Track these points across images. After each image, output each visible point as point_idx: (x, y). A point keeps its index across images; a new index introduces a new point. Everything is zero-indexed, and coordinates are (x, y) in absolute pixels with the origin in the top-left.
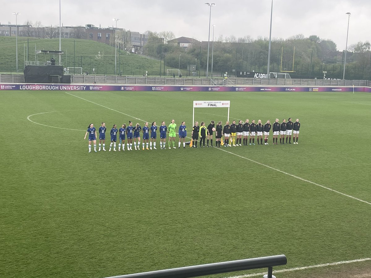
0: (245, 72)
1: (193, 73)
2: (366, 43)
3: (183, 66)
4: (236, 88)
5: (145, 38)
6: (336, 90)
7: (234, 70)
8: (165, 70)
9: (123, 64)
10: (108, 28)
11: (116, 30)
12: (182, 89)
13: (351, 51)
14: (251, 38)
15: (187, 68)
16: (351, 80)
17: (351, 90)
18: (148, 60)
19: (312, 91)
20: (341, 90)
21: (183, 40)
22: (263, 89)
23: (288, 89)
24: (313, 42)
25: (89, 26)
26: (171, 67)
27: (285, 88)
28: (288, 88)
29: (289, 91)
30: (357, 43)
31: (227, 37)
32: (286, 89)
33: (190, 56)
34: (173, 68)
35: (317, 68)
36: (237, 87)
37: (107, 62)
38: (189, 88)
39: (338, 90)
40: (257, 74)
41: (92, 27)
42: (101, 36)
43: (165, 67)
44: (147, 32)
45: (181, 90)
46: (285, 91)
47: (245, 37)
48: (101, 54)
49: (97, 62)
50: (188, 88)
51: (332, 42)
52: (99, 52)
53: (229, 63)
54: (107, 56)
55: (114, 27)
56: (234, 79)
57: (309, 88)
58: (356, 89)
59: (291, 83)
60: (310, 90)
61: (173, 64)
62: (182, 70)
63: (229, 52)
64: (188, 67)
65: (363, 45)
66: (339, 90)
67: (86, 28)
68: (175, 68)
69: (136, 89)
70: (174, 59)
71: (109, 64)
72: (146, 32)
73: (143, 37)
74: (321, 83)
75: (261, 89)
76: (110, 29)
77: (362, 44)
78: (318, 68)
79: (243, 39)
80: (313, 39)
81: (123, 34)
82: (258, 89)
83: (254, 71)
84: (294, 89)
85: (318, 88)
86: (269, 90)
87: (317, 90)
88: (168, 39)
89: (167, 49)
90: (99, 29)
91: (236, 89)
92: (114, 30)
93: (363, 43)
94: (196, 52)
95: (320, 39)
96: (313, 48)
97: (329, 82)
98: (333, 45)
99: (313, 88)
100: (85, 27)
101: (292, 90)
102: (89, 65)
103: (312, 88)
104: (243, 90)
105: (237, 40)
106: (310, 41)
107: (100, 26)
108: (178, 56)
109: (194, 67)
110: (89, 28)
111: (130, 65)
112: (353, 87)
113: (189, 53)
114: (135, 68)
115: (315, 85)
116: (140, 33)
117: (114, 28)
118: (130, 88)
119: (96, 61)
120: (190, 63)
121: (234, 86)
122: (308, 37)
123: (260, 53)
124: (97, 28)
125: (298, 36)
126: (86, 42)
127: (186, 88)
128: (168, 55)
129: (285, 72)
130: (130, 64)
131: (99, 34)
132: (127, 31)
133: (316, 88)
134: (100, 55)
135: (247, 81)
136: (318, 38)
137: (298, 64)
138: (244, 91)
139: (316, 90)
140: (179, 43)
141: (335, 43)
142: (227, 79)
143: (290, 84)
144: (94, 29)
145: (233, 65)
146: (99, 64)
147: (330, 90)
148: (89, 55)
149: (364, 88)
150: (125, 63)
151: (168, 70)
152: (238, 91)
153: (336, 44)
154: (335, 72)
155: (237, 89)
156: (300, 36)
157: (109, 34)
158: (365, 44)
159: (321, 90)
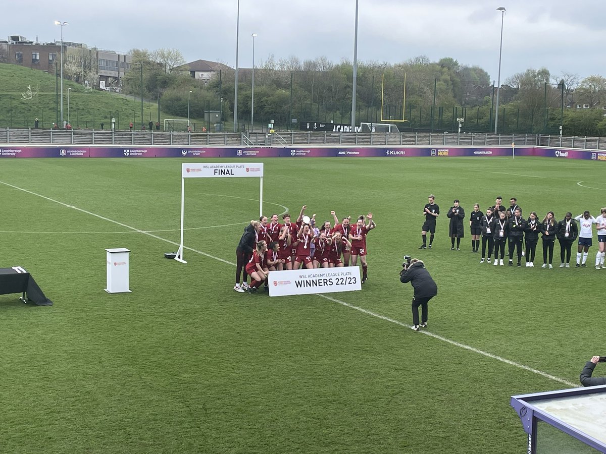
0: (315, 124)
1: (215, 125)
2: (541, 71)
3: (197, 113)
4: (292, 151)
5: (127, 62)
6: (481, 153)
7: (294, 121)
8: (161, 120)
9: (78, 109)
10: (53, 42)
11: (68, 47)
12: (184, 153)
13: (515, 87)
14: (328, 60)
15: (203, 117)
16: (509, 135)
17: (509, 152)
18: (128, 101)
19: (437, 155)
20: (491, 153)
21: (202, 66)
22: (344, 153)
23: (391, 152)
24: (445, 69)
25: (15, 38)
26: (173, 115)
27: (385, 150)
28: (390, 150)
29: (392, 155)
30: (525, 71)
31: (283, 60)
32: (388, 152)
33: (210, 95)
34: (178, 117)
35: (447, 115)
36: (293, 149)
37: (45, 105)
38: (199, 151)
39: (485, 153)
40: (339, 126)
41: (20, 40)
42: (38, 58)
43: (161, 115)
44: (133, 52)
45: (181, 156)
46: (386, 155)
47: (317, 59)
48: (33, 90)
49: (24, 106)
50: (196, 151)
51: (481, 71)
52: (29, 87)
53: (285, 107)
54: (46, 95)
55: (63, 41)
56: (288, 134)
57: (430, 150)
58: (518, 152)
59: (398, 141)
60: (433, 153)
61: (177, 109)
62: (194, 121)
63: (286, 87)
64: (206, 115)
65: (536, 74)
66: (487, 153)
67: (10, 43)
68: (181, 116)
69: (91, 154)
70: (178, 99)
71: (50, 109)
72: (131, 51)
73: (122, 60)
74: (453, 140)
75: (340, 153)
76: (57, 44)
77: (534, 72)
78: (451, 114)
79: (312, 62)
80: (447, 64)
81: (82, 54)
82: (334, 153)
83: (332, 122)
84: (402, 153)
85: (447, 150)
86: (356, 153)
87: (446, 152)
88: (170, 62)
89: (167, 81)
90: (34, 44)
91: (290, 153)
92: (65, 47)
93: (537, 71)
94: (223, 86)
95: (459, 64)
96: (445, 81)
97: (468, 139)
98: (483, 76)
99: (439, 150)
100: (7, 40)
101: (398, 153)
102: (8, 112)
103: (437, 149)
104: (305, 154)
105: (302, 65)
106: (439, 67)
107: (37, 38)
108: (187, 93)
109: (217, 116)
110: (14, 42)
111: (91, 111)
112: (513, 146)
113: (208, 89)
114: (102, 117)
115: (443, 145)
116: (117, 53)
117: (64, 43)
118: (79, 151)
119: (23, 103)
120: (209, 107)
121: (288, 146)
122: (437, 61)
123: (345, 88)
124: (32, 43)
125: (417, 59)
126: (6, 69)
127: (193, 152)
128: (167, 93)
129: (389, 123)
130: (91, 109)
131: (36, 55)
132: (89, 48)
133: (444, 150)
134: (30, 93)
135: (313, 138)
136: (456, 64)
137: (415, 107)
138: (307, 155)
139: (444, 154)
140: (193, 73)
141: (487, 73)
142: (273, 133)
143: (396, 142)
144: (25, 44)
145: (293, 111)
146: (30, 110)
147: (470, 152)
148: (9, 93)
149: (534, 149)
150: (81, 107)
151: (166, 120)
152: (296, 156)
153: (489, 74)
154: (482, 121)
155: (293, 153)
156: (422, 59)
157: (55, 55)
158: (539, 73)
159: (453, 152)
